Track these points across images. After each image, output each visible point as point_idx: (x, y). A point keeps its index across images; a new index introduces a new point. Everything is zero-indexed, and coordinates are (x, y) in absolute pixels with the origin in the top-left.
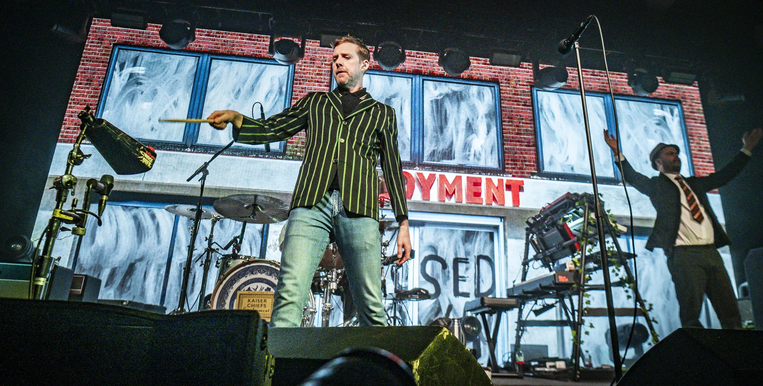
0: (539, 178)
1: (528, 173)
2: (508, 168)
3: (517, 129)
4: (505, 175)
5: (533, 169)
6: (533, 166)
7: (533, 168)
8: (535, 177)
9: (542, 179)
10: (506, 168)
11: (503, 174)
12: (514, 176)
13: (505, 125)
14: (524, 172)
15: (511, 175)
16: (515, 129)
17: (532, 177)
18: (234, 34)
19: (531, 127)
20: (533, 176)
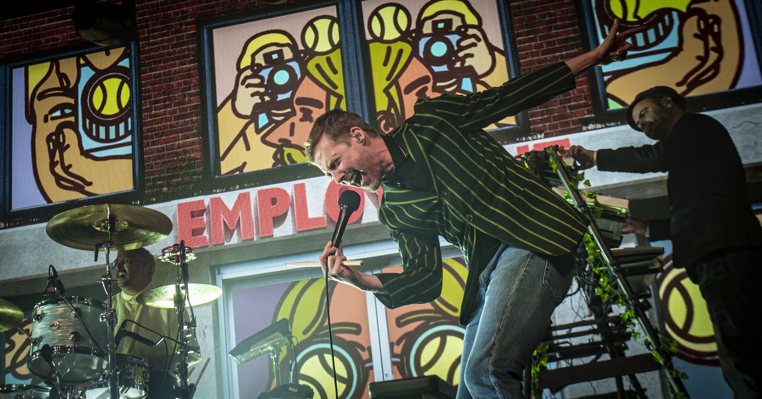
0: (599, 126)
1: (574, 122)
2: (535, 122)
3: (546, 43)
4: (530, 138)
5: (586, 112)
6: (585, 105)
7: (585, 110)
8: (591, 126)
9: (607, 127)
10: (530, 123)
11: (526, 137)
12: (547, 136)
13: (520, 42)
14: (569, 122)
15: (543, 135)
16: (542, 44)
17: (584, 128)
18: (39, 17)
19: (574, 31)
20: (587, 125)
